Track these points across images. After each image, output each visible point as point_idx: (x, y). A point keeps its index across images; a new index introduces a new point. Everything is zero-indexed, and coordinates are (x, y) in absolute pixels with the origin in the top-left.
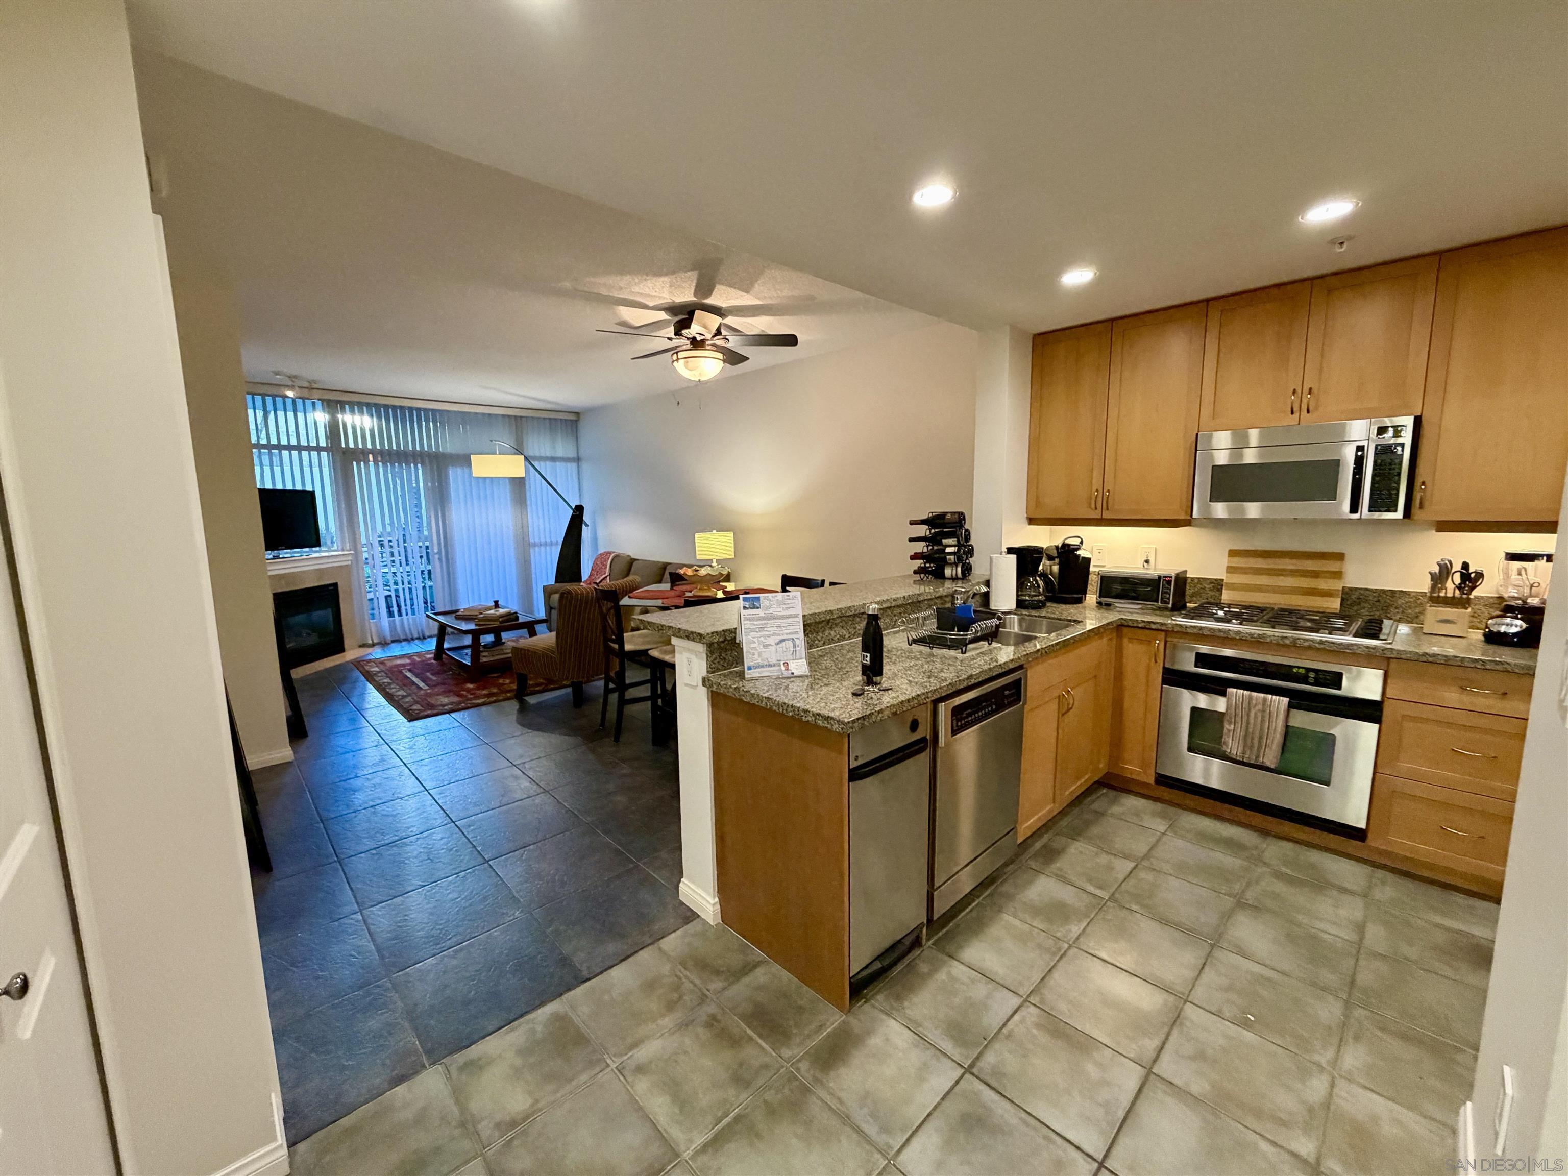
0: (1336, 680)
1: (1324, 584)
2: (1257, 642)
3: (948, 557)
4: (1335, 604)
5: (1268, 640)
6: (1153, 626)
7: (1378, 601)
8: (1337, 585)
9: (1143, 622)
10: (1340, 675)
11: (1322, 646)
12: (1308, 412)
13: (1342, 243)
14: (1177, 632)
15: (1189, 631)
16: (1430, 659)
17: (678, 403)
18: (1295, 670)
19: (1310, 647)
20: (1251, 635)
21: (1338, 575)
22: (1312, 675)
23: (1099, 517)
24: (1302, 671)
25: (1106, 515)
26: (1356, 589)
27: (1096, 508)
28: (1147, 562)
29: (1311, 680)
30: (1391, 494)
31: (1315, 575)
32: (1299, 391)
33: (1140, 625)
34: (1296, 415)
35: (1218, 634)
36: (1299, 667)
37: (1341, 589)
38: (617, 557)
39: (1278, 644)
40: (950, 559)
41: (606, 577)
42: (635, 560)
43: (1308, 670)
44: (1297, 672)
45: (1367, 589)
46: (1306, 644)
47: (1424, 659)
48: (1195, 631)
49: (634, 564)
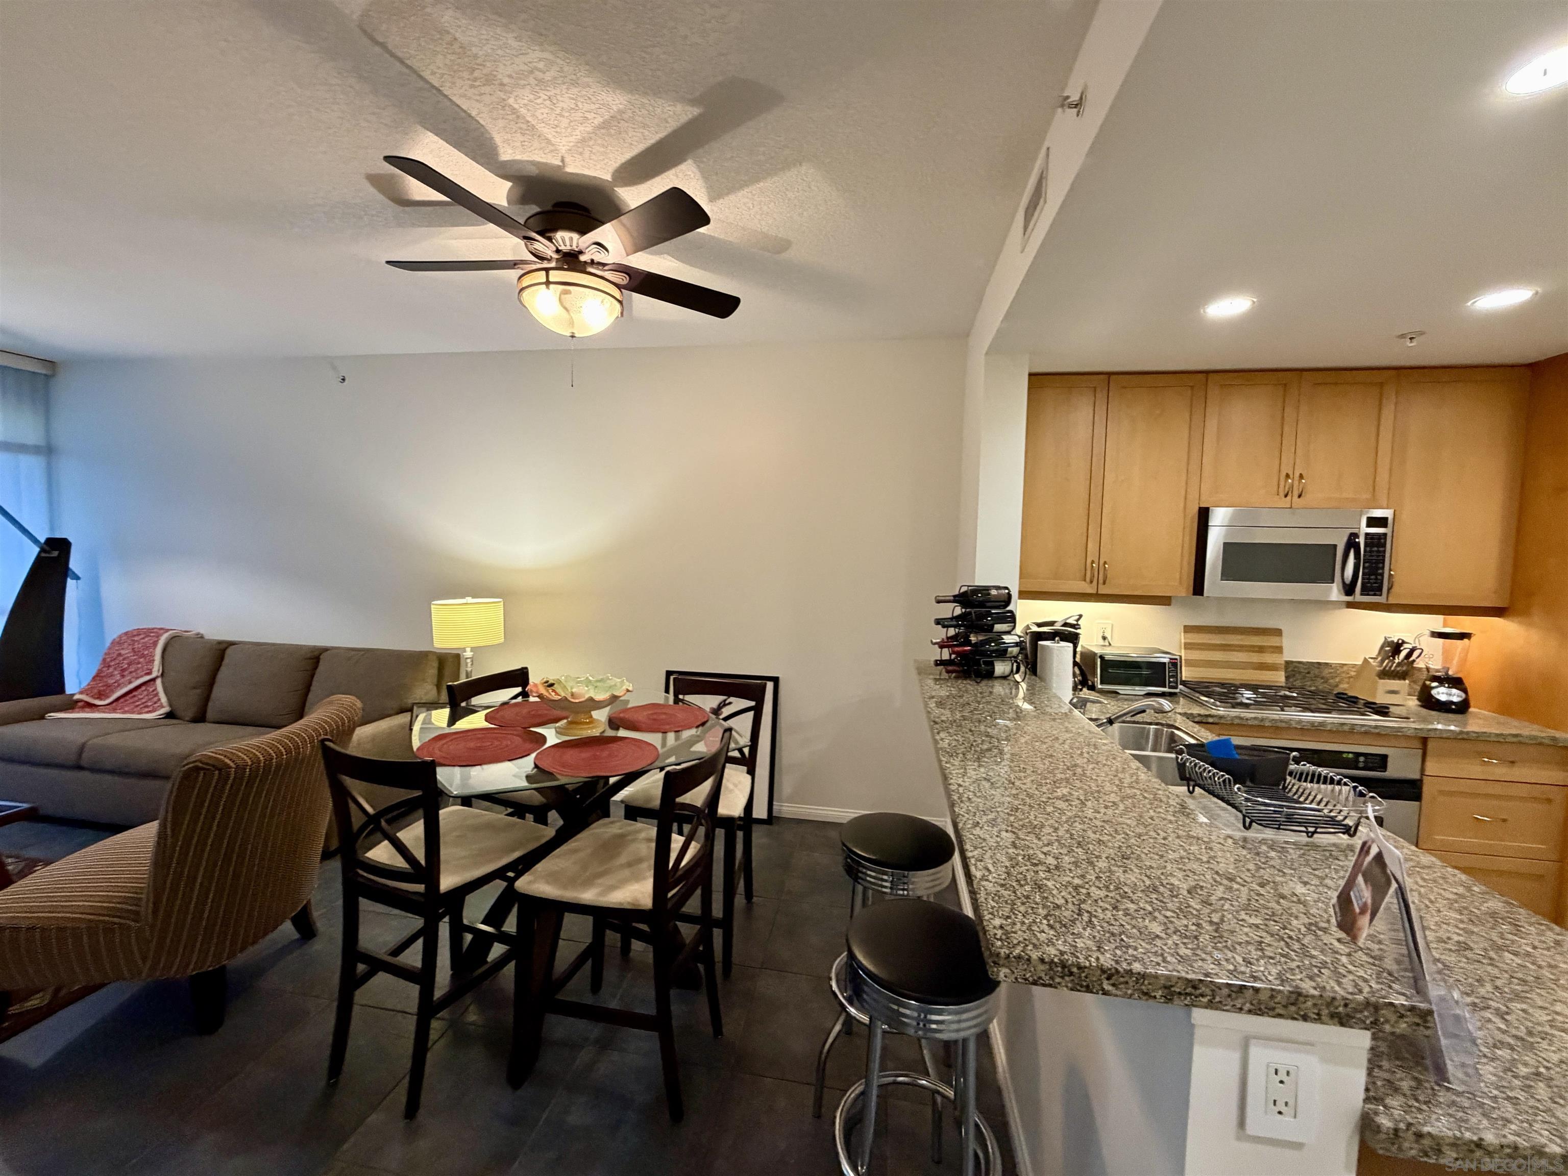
0: (1382, 761)
1: (1269, 658)
2: (1316, 730)
3: (1010, 649)
4: (1280, 678)
5: (1329, 728)
6: (1211, 720)
7: (1308, 673)
8: (1280, 660)
9: (1199, 715)
10: (1384, 758)
11: (1377, 731)
12: (1300, 496)
13: (1411, 339)
14: (1238, 724)
15: (1250, 723)
16: (1465, 736)
17: (344, 380)
18: (1345, 756)
19: (1366, 733)
20: (1312, 724)
21: (1279, 650)
22: (1362, 759)
23: (1095, 592)
24: (1351, 756)
25: (1103, 590)
26: (1292, 662)
27: (1091, 582)
28: (1104, 638)
29: (1361, 765)
30: (1376, 579)
31: (1261, 649)
32: (1291, 476)
33: (1196, 720)
34: (1289, 497)
35: (1279, 724)
36: (1349, 753)
37: (1283, 662)
38: (174, 639)
39: (1337, 732)
40: (1011, 652)
41: (154, 680)
42: (232, 644)
43: (1358, 755)
44: (1347, 758)
45: (1300, 663)
46: (1363, 729)
47: (1460, 737)
48: (1256, 723)
49: (229, 652)
